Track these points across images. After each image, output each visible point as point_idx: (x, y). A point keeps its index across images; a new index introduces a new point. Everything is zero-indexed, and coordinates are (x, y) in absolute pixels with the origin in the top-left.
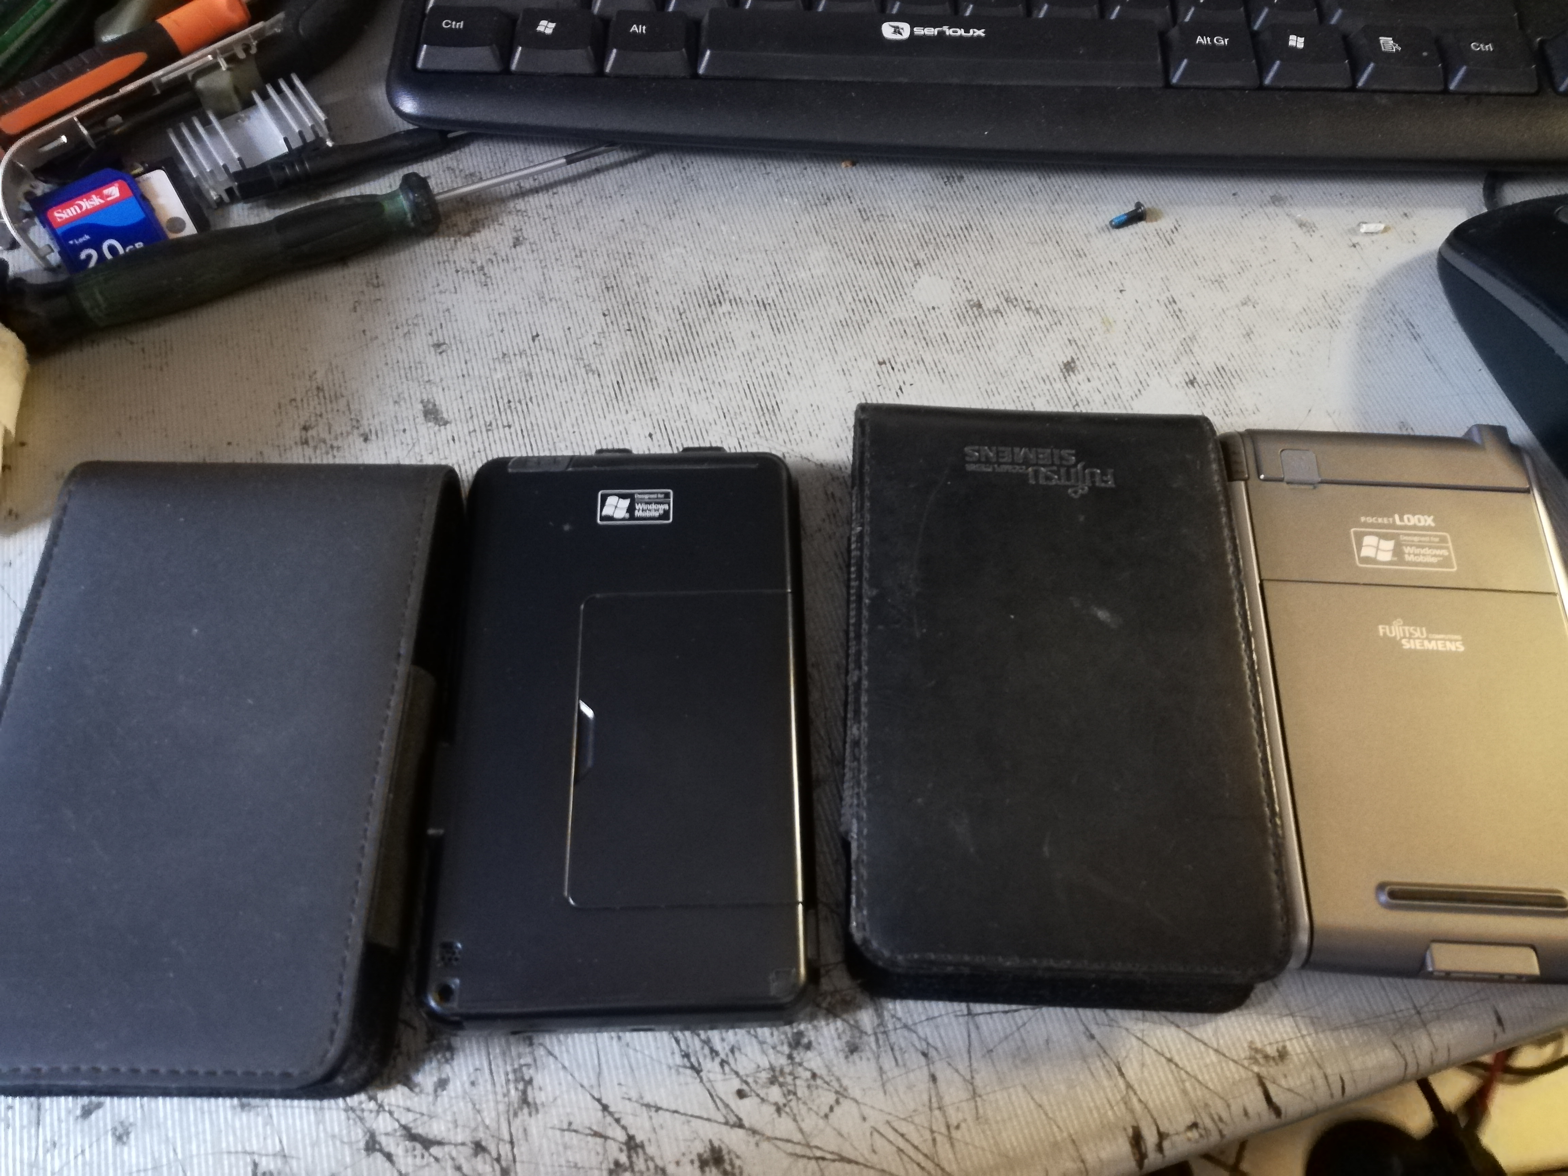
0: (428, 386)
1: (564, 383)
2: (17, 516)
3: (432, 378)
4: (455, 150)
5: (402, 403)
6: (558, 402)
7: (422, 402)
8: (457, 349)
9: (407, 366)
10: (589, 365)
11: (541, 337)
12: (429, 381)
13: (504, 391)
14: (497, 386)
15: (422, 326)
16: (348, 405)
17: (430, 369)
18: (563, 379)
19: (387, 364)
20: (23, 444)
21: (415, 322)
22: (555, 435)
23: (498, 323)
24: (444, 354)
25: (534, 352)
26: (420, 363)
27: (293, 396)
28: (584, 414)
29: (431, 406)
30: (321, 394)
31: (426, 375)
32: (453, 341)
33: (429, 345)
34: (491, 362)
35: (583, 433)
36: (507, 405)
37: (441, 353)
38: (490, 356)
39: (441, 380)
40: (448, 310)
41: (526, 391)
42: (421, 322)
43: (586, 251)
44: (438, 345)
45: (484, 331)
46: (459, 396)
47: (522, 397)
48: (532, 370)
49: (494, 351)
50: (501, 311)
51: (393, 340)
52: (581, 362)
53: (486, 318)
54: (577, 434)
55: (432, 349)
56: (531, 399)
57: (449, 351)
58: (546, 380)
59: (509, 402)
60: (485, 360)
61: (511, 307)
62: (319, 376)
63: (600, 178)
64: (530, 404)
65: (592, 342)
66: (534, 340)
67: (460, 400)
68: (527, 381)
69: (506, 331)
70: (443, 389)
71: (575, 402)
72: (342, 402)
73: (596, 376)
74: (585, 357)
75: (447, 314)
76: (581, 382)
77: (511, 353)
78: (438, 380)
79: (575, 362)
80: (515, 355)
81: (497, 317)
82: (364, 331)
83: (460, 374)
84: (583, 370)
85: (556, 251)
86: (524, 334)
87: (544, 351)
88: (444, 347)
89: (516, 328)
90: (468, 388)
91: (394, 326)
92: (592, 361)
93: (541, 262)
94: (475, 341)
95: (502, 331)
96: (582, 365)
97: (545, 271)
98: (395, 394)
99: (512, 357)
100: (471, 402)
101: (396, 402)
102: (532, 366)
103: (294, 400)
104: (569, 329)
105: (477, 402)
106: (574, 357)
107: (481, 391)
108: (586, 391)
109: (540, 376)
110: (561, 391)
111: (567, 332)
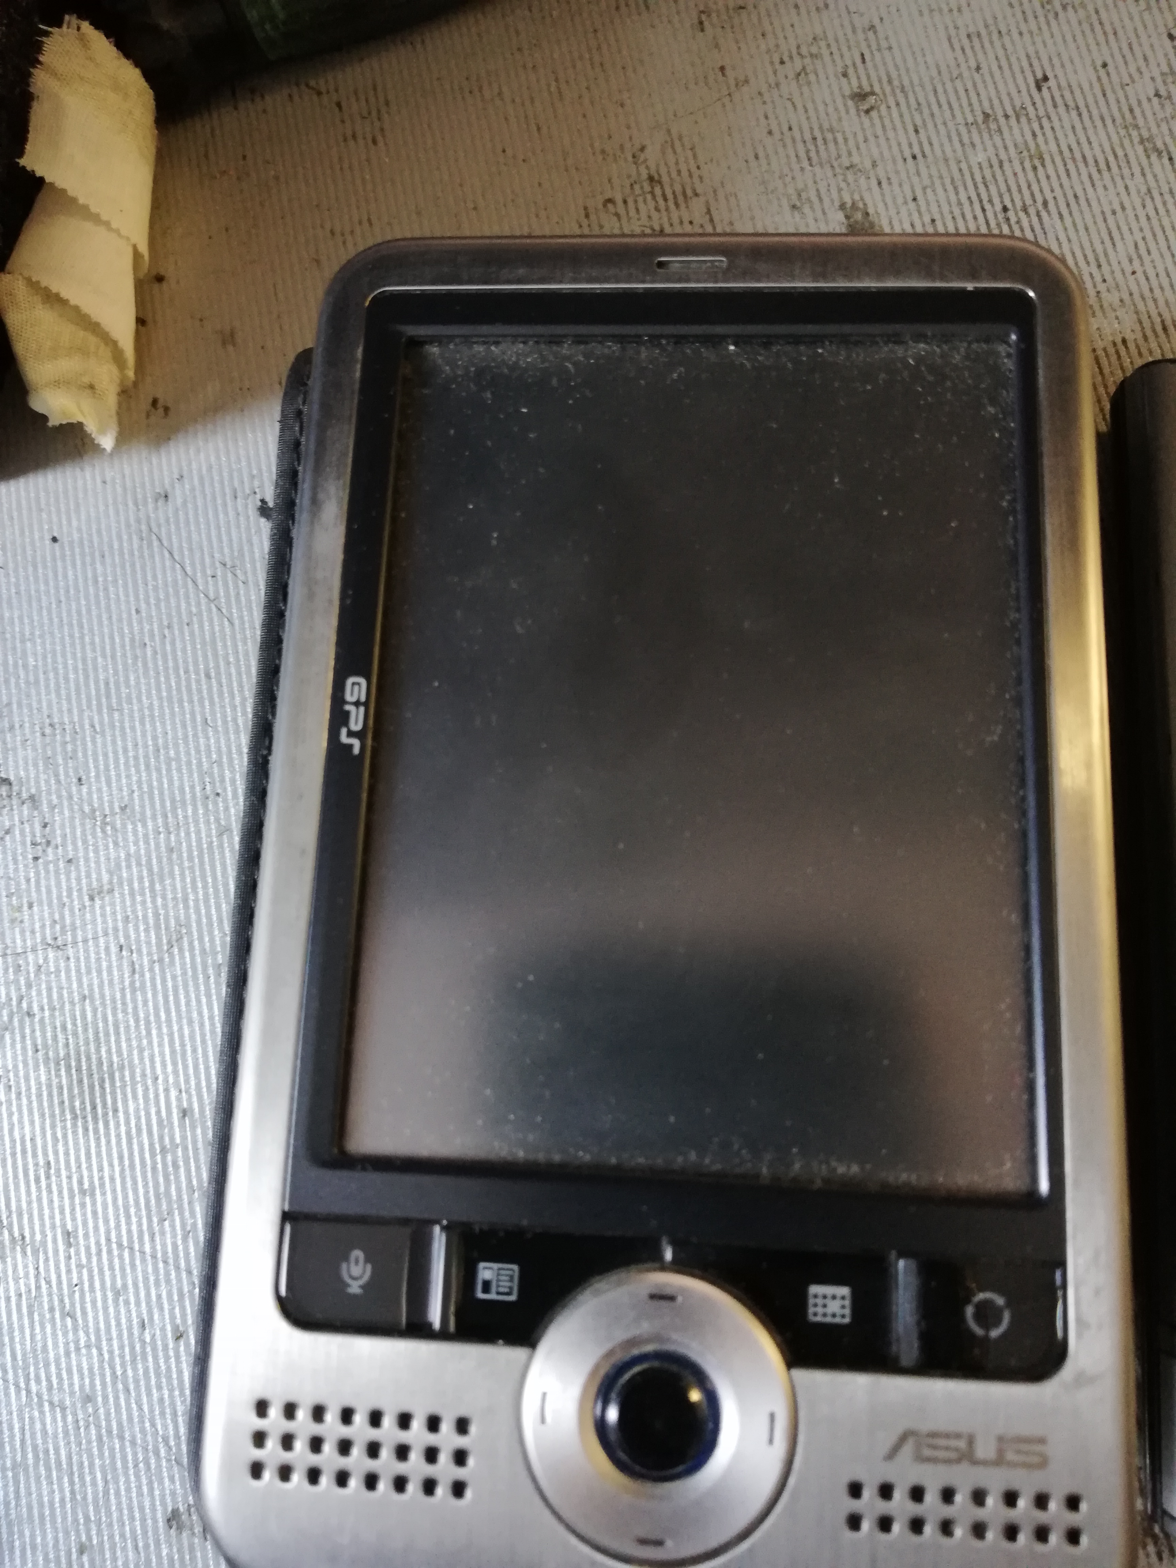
0: (850, 177)
1: (1106, 174)
3: (856, 159)
5: (806, 209)
6: (1097, 210)
7: (842, 207)
8: (898, 104)
9: (808, 136)
10: (1150, 139)
11: (1052, 83)
12: (851, 167)
13: (993, 189)
14: (979, 179)
15: (827, 58)
16: (709, 212)
17: (851, 143)
18: (1103, 166)
19: (770, 133)
21: (814, 50)
22: (1098, 279)
23: (968, 51)
24: (874, 114)
25: (1041, 113)
26: (831, 130)
27: (608, 195)
28: (1149, 236)
29: (859, 216)
30: (658, 191)
31: (844, 153)
32: (888, 89)
33: (843, 96)
34: (963, 130)
35: (1151, 274)
36: (1001, 216)
37: (867, 112)
38: (959, 119)
39: (874, 165)
40: (872, 27)
41: (1035, 188)
42: (825, 52)
44: (860, 96)
45: (943, 68)
46: (909, 197)
47: (1029, 202)
48: (1043, 147)
49: (967, 110)
50: (972, 29)
51: (777, 85)
52: (1134, 133)
53: (946, 45)
54: (1140, 275)
55: (850, 103)
56: (1045, 203)
57: (883, 108)
58: (1071, 166)
59: (1005, 209)
60: (950, 124)
61: (990, 21)
62: (652, 155)
64: (1044, 214)
65: (1151, 93)
66: (1039, 88)
67: (912, 205)
68: (1035, 168)
69: (985, 70)
70: (880, 183)
71: (1129, 211)
72: (697, 207)
73: (1166, 161)
74: (1141, 122)
75: (870, 34)
76: (1137, 171)
77: (1000, 113)
78: (868, 164)
79: (1123, 132)
80: (1007, 117)
81: (965, 41)
82: (722, 69)
83: (907, 154)
84: (1140, 149)
86: (1019, 76)
87: (1062, 109)
88: (872, 100)
89: (1004, 63)
90: (927, 182)
91: (777, 60)
92: (1154, 130)
94: (929, 88)
95: (978, 69)
96: (1136, 140)
98: (791, 191)
99: (1002, 121)
100: (934, 208)
101: (794, 207)
102: (1040, 139)
103: (610, 201)
104: (1105, 65)
105: (946, 209)
106: (1119, 121)
107: (950, 188)
108: (1149, 191)
109: (1058, 159)
110: (1100, 190)
111: (1102, 72)
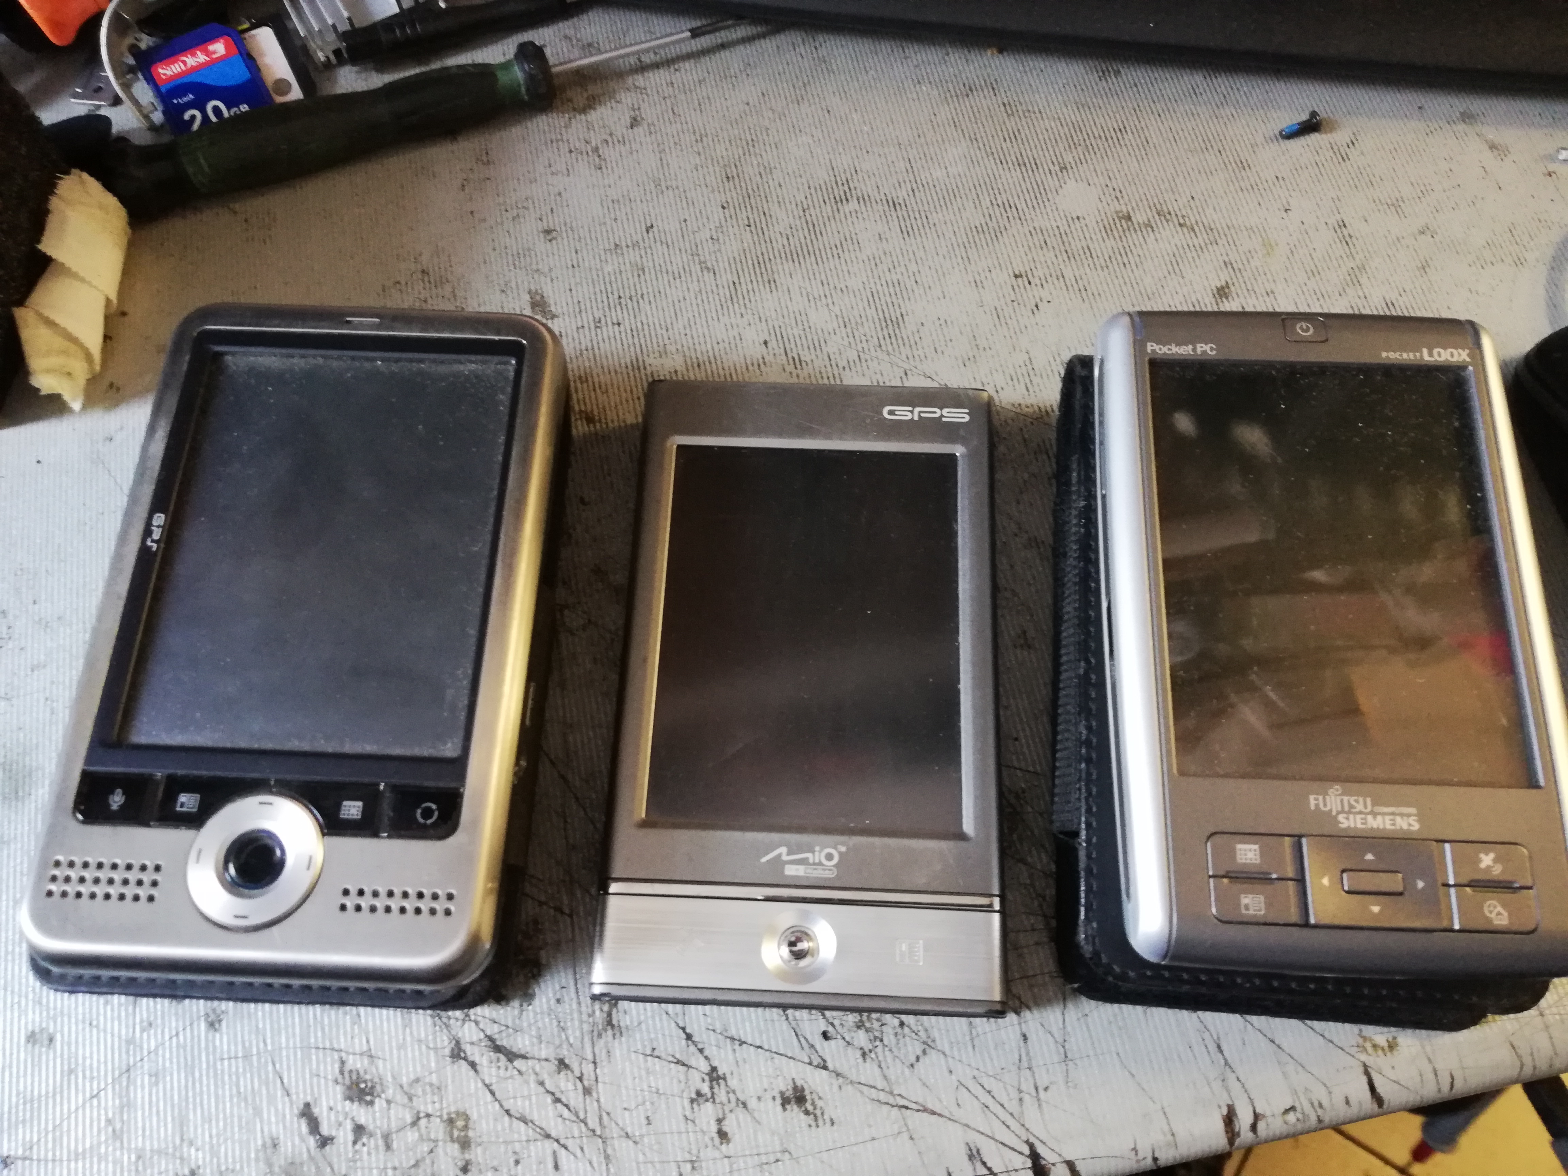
0: (536, 276)
1: (678, 280)
2: (118, 389)
3: (540, 267)
4: (572, 16)
5: (509, 292)
6: (670, 300)
7: (529, 292)
8: (568, 237)
9: (515, 253)
10: (705, 262)
11: (655, 229)
12: (538, 270)
13: (614, 286)
14: (607, 280)
15: (532, 209)
16: (453, 292)
17: (539, 258)
18: (677, 275)
19: (494, 250)
20: (124, 314)
21: (525, 204)
22: (666, 337)
23: (611, 210)
24: (554, 242)
25: (647, 245)
26: (529, 250)
27: (398, 279)
28: (697, 315)
29: (538, 298)
30: (426, 279)
31: (534, 262)
32: (563, 228)
33: (538, 231)
34: (602, 253)
35: (695, 336)
36: (617, 301)
37: (550, 241)
38: (601, 247)
39: (550, 270)
40: (560, 194)
41: (638, 286)
42: (531, 206)
43: (706, 136)
44: (548, 232)
45: (596, 219)
46: (568, 288)
47: (633, 293)
48: (645, 264)
49: (606, 241)
50: (615, 198)
51: (502, 223)
52: (696, 258)
53: (599, 205)
54: (689, 336)
55: (542, 235)
56: (642, 295)
57: (559, 239)
58: (659, 275)
59: (620, 297)
60: (596, 250)
61: (625, 193)
62: (424, 259)
63: (725, 54)
64: (641, 301)
65: (708, 237)
66: (648, 231)
67: (568, 292)
68: (639, 275)
69: (619, 222)
70: (552, 280)
71: (688, 301)
72: (448, 288)
73: (712, 274)
74: (701, 252)
75: (558, 198)
76: (695, 279)
77: (624, 244)
78: (546, 270)
79: (690, 257)
80: (628, 246)
81: (610, 204)
82: (472, 213)
83: (570, 265)
84: (698, 267)
85: (675, 134)
86: (637, 224)
87: (659, 244)
88: (554, 234)
89: (630, 217)
90: (578, 280)
91: (503, 208)
92: (708, 257)
93: (659, 145)
94: (586, 228)
95: (615, 220)
96: (697, 261)
97: (663, 155)
98: (502, 282)
99: (625, 248)
100: (580, 295)
101: (503, 291)
102: (644, 260)
103: (398, 283)
104: (685, 221)
105: (587, 296)
106: (689, 251)
107: (590, 284)
108: (700, 291)
109: (653, 271)
110: (674, 289)
111: (683, 224)
